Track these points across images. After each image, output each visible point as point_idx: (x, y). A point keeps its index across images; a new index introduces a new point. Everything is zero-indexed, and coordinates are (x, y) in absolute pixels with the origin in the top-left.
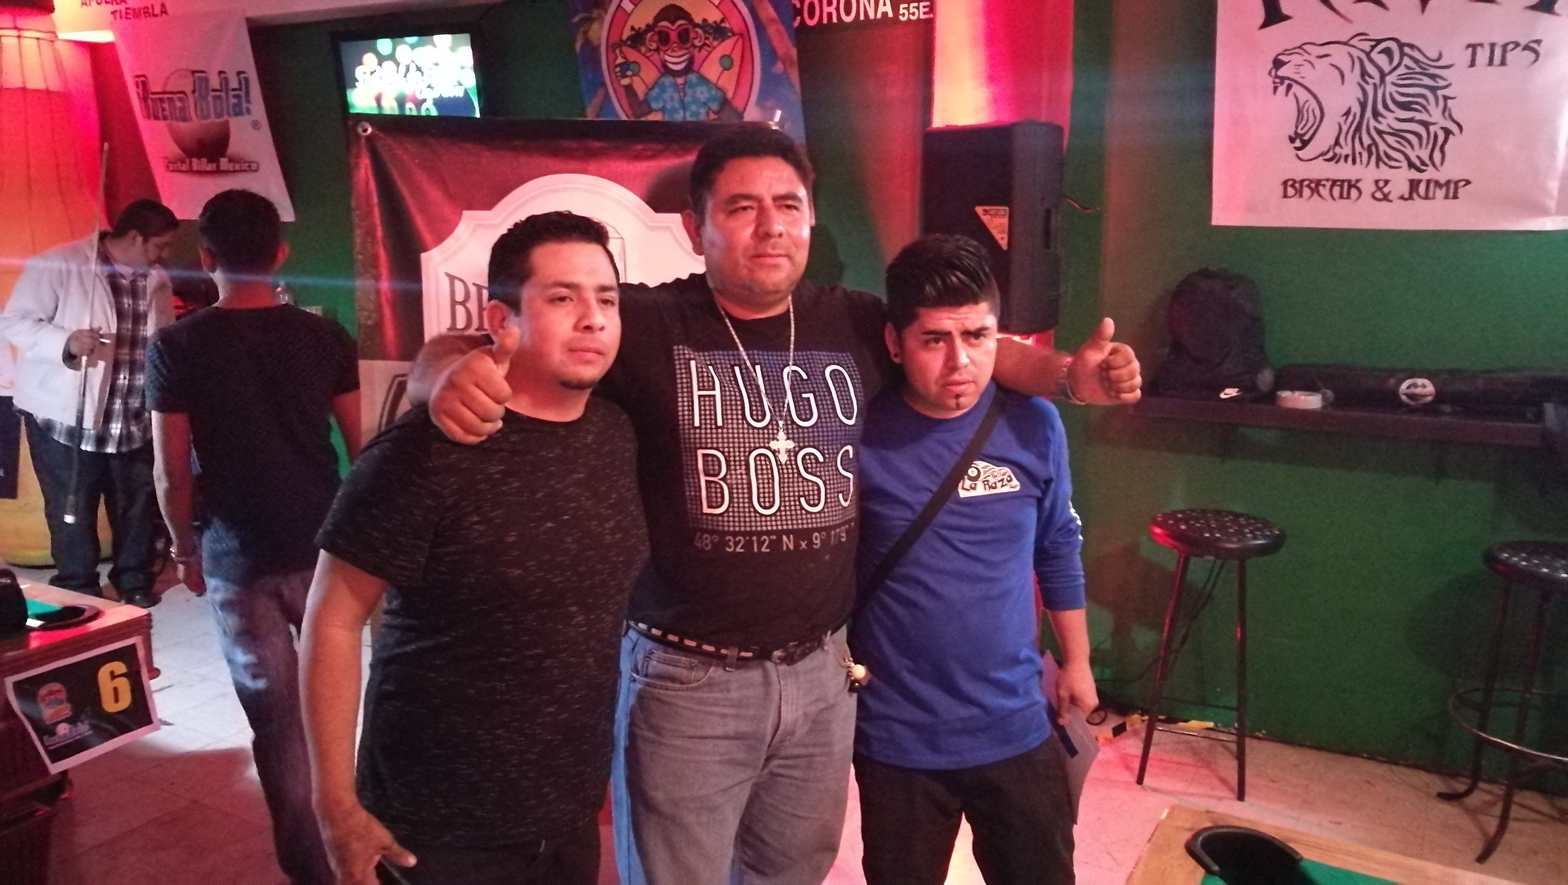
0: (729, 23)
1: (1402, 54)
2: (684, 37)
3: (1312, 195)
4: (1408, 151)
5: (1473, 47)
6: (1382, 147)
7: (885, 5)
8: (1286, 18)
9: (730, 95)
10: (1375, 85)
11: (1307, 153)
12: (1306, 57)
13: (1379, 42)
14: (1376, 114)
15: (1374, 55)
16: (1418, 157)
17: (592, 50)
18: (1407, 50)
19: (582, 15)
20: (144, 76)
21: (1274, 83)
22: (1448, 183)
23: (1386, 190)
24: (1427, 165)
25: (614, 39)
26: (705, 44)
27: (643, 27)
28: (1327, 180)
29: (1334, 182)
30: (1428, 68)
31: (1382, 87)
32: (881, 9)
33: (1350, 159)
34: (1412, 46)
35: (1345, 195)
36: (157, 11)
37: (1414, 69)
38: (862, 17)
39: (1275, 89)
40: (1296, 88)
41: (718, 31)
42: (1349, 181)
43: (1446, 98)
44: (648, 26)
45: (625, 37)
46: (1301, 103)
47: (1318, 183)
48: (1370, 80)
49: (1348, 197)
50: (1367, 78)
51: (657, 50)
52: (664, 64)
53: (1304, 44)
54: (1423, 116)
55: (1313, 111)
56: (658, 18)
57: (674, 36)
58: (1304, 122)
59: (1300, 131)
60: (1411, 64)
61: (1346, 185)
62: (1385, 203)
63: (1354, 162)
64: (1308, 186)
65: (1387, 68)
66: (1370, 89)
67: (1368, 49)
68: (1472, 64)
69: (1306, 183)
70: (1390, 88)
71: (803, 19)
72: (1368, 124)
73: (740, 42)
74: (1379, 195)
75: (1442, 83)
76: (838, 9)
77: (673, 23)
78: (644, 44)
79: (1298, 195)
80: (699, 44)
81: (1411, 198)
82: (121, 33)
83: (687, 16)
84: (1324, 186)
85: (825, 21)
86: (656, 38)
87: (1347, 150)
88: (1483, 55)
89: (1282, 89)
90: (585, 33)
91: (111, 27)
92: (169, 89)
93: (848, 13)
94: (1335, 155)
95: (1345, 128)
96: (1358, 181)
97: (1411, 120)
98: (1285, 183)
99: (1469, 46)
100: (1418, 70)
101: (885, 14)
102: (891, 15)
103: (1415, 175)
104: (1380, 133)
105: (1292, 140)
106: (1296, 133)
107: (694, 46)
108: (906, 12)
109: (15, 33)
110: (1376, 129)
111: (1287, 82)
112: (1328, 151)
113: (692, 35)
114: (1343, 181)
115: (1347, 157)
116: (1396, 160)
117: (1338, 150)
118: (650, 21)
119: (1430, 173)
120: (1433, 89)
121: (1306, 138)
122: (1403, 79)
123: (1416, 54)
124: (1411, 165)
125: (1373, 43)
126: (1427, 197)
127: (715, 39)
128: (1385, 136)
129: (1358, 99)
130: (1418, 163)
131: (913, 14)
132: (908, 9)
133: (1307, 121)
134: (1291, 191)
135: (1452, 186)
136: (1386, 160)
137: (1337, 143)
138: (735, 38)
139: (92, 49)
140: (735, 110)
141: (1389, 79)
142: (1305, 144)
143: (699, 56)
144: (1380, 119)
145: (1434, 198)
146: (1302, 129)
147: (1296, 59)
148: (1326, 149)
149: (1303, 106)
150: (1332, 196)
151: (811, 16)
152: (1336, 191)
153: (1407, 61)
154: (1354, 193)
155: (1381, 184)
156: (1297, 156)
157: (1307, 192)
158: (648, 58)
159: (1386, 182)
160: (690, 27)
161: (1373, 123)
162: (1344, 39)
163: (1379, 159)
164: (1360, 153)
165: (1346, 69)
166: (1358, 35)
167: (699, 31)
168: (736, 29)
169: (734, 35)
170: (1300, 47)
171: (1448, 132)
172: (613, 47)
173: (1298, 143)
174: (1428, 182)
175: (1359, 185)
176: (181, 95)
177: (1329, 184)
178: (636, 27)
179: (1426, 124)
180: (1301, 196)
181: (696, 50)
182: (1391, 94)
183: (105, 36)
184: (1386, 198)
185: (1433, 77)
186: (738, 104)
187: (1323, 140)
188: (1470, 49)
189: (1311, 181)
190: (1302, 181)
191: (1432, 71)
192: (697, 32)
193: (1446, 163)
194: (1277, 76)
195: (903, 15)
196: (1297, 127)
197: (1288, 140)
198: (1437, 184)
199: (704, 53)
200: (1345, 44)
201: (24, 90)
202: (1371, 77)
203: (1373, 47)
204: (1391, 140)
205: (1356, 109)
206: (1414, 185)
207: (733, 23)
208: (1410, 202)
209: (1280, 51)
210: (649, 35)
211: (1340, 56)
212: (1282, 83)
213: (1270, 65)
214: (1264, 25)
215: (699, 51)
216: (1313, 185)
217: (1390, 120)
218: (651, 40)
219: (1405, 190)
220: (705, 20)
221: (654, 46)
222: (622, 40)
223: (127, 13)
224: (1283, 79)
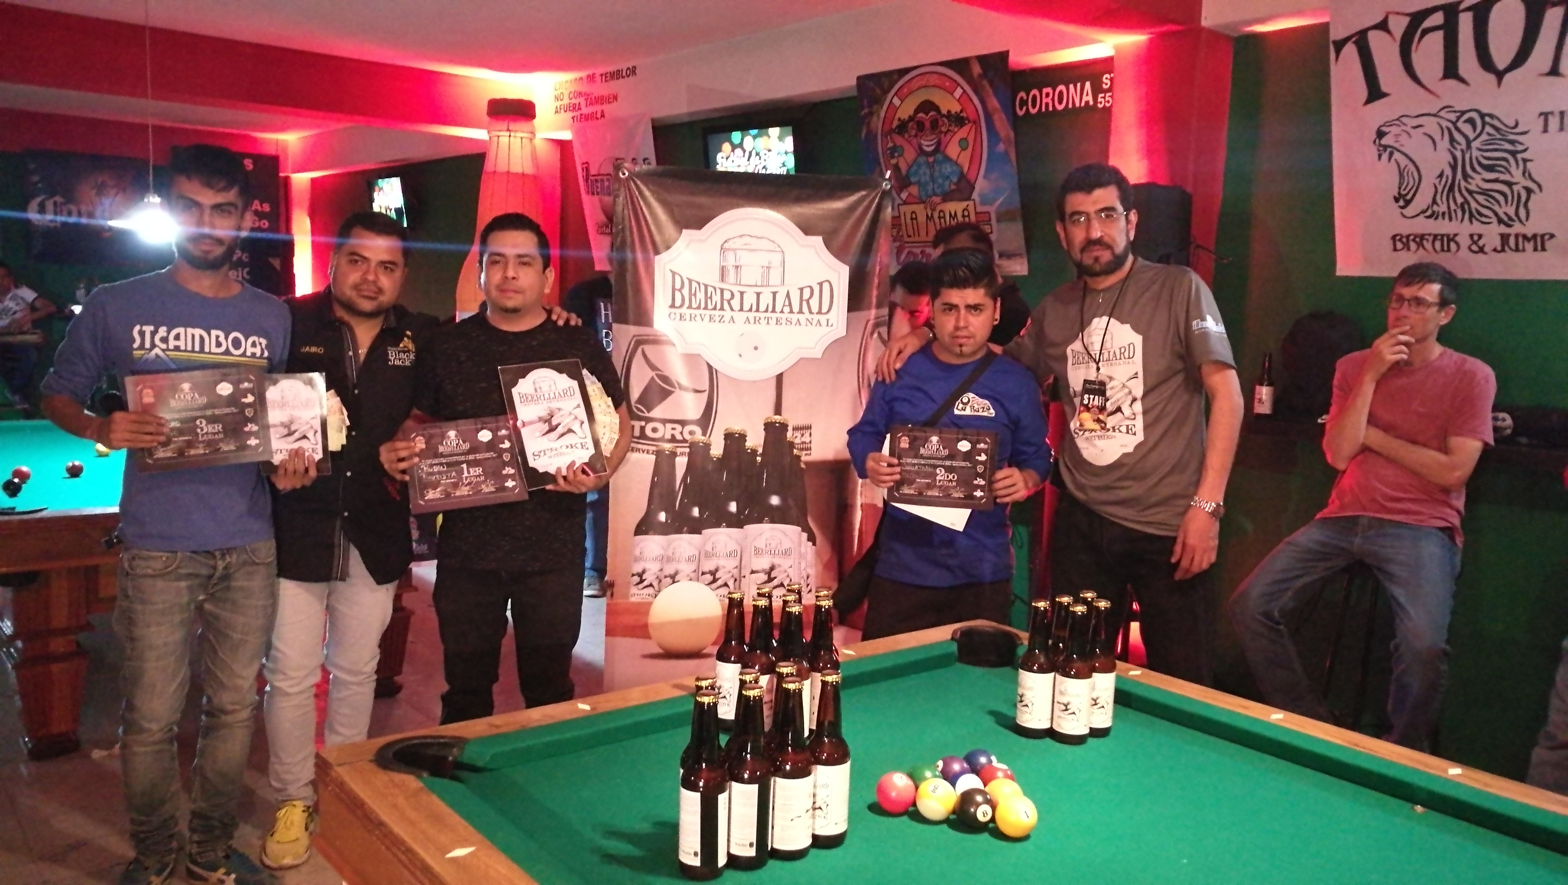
0: (966, 113)
1: (1484, 124)
2: (935, 124)
3: (1418, 249)
4: (1496, 208)
5: (1545, 115)
6: (1474, 205)
7: (1087, 95)
8: (1385, 95)
9: (966, 170)
10: (1462, 151)
11: (1410, 211)
12: (1404, 128)
13: (1463, 113)
14: (1466, 176)
15: (1460, 124)
16: (1506, 214)
17: (871, 136)
18: (1487, 119)
19: (866, 110)
20: (587, 163)
21: (1379, 150)
22: (1535, 236)
23: (1481, 243)
24: (1513, 220)
25: (887, 128)
26: (949, 130)
27: (907, 118)
28: (1430, 235)
29: (1435, 237)
30: (1507, 134)
31: (1469, 152)
32: (1085, 98)
33: (1447, 216)
34: (1491, 116)
35: (1446, 248)
36: (599, 115)
37: (1494, 135)
38: (1070, 106)
39: (1380, 156)
40: (1397, 155)
41: (959, 120)
42: (1448, 236)
43: (1525, 161)
44: (910, 117)
45: (894, 126)
46: (1402, 167)
47: (1422, 237)
48: (1458, 147)
49: (1449, 250)
50: (1455, 144)
51: (916, 136)
52: (920, 147)
53: (1402, 116)
54: (1506, 177)
55: (1412, 173)
56: (917, 111)
57: (928, 124)
58: (1405, 184)
59: (1403, 193)
60: (1492, 131)
61: (1445, 239)
62: (1480, 255)
63: (1451, 219)
64: (1414, 240)
65: (1472, 136)
66: (1459, 154)
67: (1454, 119)
68: (1545, 130)
69: (1412, 237)
70: (1475, 153)
71: (1028, 109)
72: (1459, 184)
73: (974, 126)
74: (1474, 248)
75: (1520, 148)
76: (1053, 100)
77: (927, 114)
78: (907, 131)
79: (1406, 249)
80: (946, 130)
81: (1503, 250)
82: (577, 133)
83: (937, 109)
84: (1428, 241)
85: (1044, 109)
86: (915, 126)
87: (1443, 208)
88: (1554, 122)
89: (1385, 156)
90: (869, 124)
91: (571, 128)
92: (602, 172)
93: (1060, 102)
94: (1434, 212)
95: (1440, 189)
96: (1456, 235)
97: (1496, 181)
98: (1394, 238)
99: (1541, 114)
100: (1499, 136)
101: (1087, 103)
102: (1091, 103)
103: (1504, 229)
104: (1470, 192)
105: (1397, 200)
106: (1399, 193)
107: (941, 132)
108: (1103, 100)
109: (508, 134)
110: (1467, 190)
111: (1389, 150)
112: (1428, 209)
113: (940, 123)
114: (1443, 236)
115: (1444, 214)
116: (1486, 216)
117: (1435, 208)
118: (911, 112)
119: (1517, 228)
120: (1514, 153)
121: (1409, 197)
122: (1486, 145)
123: (1496, 123)
124: (1500, 221)
125: (1458, 114)
126: (1517, 250)
127: (956, 126)
128: (1475, 195)
129: (1450, 163)
130: (1506, 219)
131: (1108, 102)
132: (1104, 98)
133: (1408, 184)
134: (1399, 245)
135: (1539, 239)
136: (1478, 217)
137: (1434, 202)
138: (970, 125)
139: (563, 146)
140: (968, 182)
141: (1475, 145)
142: (1408, 203)
143: (945, 140)
144: (1470, 180)
145: (1524, 250)
146: (1405, 189)
147: (1394, 130)
148: (1426, 207)
149: (1404, 170)
150: (1434, 249)
151: (1034, 106)
152: (1438, 245)
153: (1488, 129)
154: (1453, 246)
155: (1476, 238)
156: (1402, 213)
157: (1413, 246)
158: (909, 142)
159: (1480, 236)
160: (939, 117)
161: (1463, 184)
162: (1434, 111)
163: (1471, 216)
164: (1455, 211)
165: (1437, 138)
166: (1444, 108)
167: (944, 119)
168: (971, 118)
169: (969, 122)
170: (1398, 119)
171: (1529, 191)
172: (885, 135)
173: (1402, 203)
174: (1517, 236)
175: (1457, 239)
176: (609, 177)
177: (1431, 238)
178: (902, 119)
179: (1509, 184)
180: (1409, 249)
181: (943, 135)
182: (1477, 158)
183: (566, 135)
184: (1481, 250)
185: (1512, 142)
186: (971, 177)
187: (1422, 200)
188: (1542, 117)
189: (1416, 236)
190: (1408, 237)
191: (1512, 137)
192: (944, 121)
193: (1531, 218)
194: (1380, 145)
195: (1101, 103)
196: (1400, 188)
197: (1393, 200)
198: (1525, 237)
199: (948, 137)
200: (1435, 115)
201: (508, 172)
202: (1459, 144)
203: (1458, 118)
204: (1481, 198)
205: (1448, 172)
206: (1504, 238)
207: (969, 113)
208: (1502, 254)
209: (1382, 124)
210: (911, 124)
211: (1431, 125)
212: (1385, 151)
213: (1374, 136)
214: (1369, 101)
215: (945, 135)
216: (1418, 240)
217: (1478, 181)
218: (912, 128)
219: (1497, 243)
220: (949, 112)
221: (914, 132)
222: (891, 129)
223: (581, 118)
224: (1385, 147)
